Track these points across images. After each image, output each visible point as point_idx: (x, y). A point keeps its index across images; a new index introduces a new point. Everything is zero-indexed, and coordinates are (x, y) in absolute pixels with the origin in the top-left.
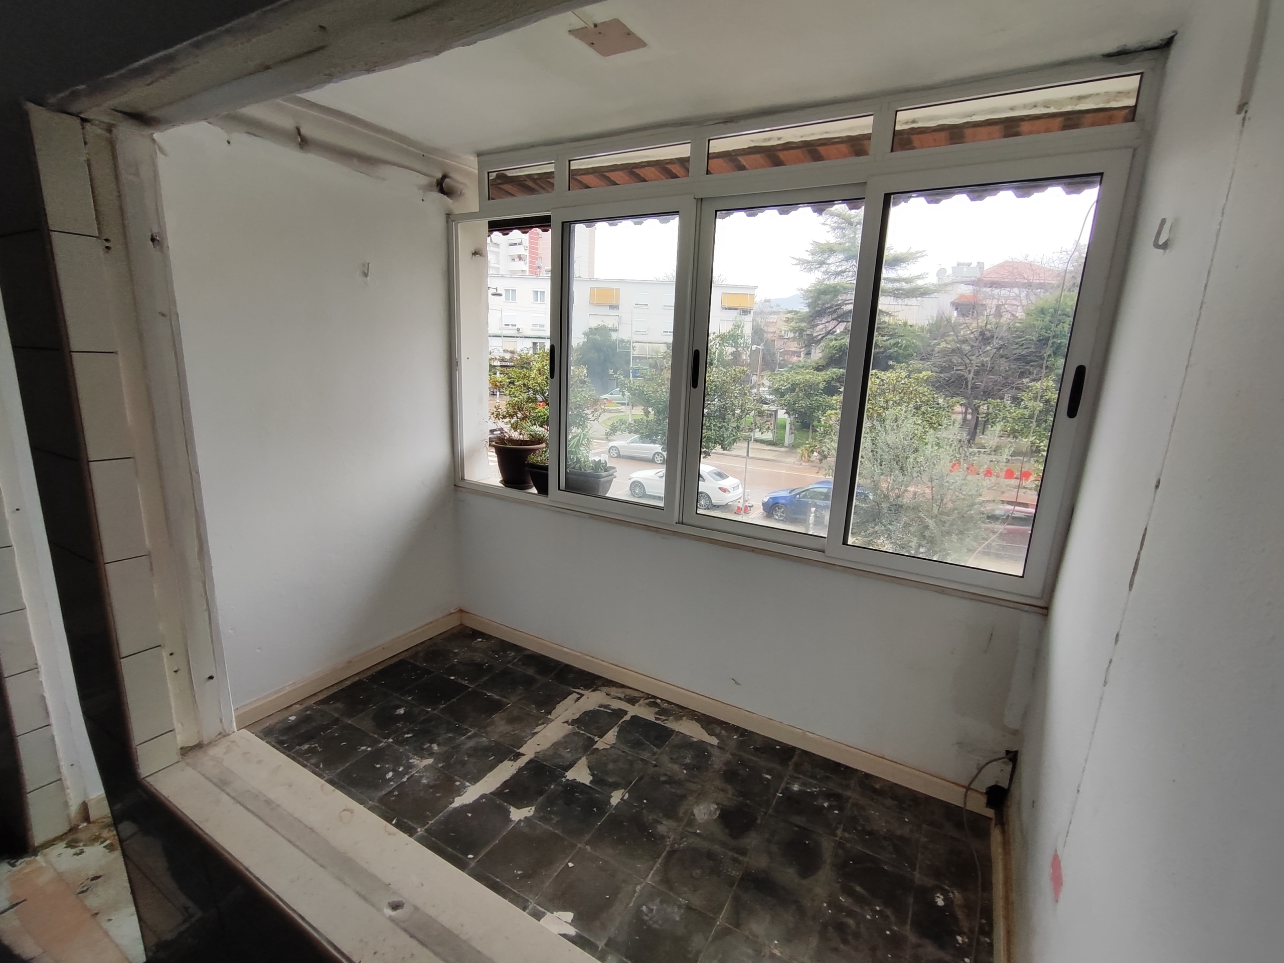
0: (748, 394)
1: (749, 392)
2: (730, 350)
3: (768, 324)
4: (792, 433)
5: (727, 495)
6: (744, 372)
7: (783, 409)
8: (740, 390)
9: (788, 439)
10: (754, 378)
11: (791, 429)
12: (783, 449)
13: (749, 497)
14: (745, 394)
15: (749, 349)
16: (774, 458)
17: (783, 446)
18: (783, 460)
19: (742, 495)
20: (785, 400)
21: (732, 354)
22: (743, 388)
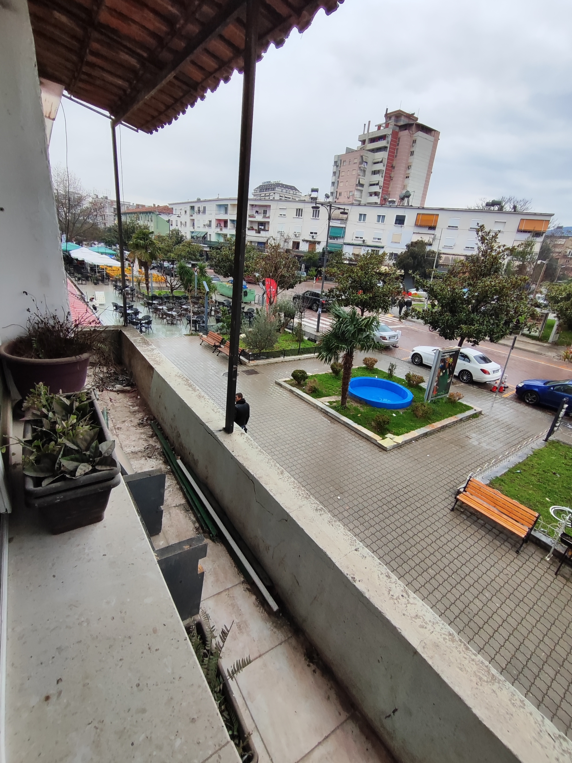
0: (525, 299)
1: (526, 297)
2: (517, 263)
3: (555, 246)
4: (558, 333)
5: (487, 376)
6: (525, 280)
7: (554, 313)
8: (517, 295)
9: (553, 337)
10: (533, 286)
11: (557, 329)
12: (545, 344)
13: (506, 380)
14: (522, 299)
15: (535, 264)
16: (536, 351)
17: (547, 342)
18: (543, 353)
19: (500, 377)
20: (558, 306)
21: (518, 266)
22: (521, 294)
